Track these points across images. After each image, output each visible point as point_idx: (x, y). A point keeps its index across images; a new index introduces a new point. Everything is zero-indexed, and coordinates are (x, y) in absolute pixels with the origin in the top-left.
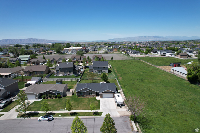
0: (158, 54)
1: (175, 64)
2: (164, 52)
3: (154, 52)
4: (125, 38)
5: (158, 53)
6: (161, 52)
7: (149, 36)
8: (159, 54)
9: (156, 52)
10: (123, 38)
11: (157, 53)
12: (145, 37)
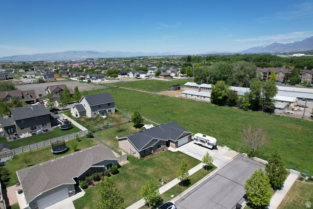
0: (130, 77)
1: (175, 87)
2: (138, 74)
3: (122, 75)
4: (38, 55)
5: (130, 75)
6: (134, 74)
7: (80, 52)
8: (132, 77)
9: (125, 75)
10: (35, 55)
11: (128, 75)
12: (75, 52)
